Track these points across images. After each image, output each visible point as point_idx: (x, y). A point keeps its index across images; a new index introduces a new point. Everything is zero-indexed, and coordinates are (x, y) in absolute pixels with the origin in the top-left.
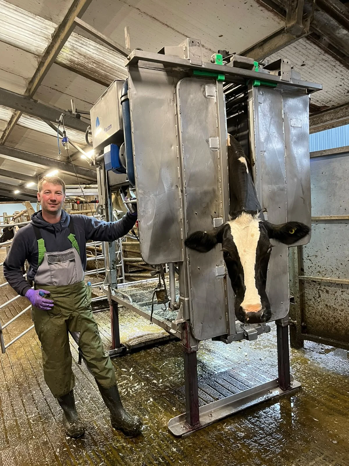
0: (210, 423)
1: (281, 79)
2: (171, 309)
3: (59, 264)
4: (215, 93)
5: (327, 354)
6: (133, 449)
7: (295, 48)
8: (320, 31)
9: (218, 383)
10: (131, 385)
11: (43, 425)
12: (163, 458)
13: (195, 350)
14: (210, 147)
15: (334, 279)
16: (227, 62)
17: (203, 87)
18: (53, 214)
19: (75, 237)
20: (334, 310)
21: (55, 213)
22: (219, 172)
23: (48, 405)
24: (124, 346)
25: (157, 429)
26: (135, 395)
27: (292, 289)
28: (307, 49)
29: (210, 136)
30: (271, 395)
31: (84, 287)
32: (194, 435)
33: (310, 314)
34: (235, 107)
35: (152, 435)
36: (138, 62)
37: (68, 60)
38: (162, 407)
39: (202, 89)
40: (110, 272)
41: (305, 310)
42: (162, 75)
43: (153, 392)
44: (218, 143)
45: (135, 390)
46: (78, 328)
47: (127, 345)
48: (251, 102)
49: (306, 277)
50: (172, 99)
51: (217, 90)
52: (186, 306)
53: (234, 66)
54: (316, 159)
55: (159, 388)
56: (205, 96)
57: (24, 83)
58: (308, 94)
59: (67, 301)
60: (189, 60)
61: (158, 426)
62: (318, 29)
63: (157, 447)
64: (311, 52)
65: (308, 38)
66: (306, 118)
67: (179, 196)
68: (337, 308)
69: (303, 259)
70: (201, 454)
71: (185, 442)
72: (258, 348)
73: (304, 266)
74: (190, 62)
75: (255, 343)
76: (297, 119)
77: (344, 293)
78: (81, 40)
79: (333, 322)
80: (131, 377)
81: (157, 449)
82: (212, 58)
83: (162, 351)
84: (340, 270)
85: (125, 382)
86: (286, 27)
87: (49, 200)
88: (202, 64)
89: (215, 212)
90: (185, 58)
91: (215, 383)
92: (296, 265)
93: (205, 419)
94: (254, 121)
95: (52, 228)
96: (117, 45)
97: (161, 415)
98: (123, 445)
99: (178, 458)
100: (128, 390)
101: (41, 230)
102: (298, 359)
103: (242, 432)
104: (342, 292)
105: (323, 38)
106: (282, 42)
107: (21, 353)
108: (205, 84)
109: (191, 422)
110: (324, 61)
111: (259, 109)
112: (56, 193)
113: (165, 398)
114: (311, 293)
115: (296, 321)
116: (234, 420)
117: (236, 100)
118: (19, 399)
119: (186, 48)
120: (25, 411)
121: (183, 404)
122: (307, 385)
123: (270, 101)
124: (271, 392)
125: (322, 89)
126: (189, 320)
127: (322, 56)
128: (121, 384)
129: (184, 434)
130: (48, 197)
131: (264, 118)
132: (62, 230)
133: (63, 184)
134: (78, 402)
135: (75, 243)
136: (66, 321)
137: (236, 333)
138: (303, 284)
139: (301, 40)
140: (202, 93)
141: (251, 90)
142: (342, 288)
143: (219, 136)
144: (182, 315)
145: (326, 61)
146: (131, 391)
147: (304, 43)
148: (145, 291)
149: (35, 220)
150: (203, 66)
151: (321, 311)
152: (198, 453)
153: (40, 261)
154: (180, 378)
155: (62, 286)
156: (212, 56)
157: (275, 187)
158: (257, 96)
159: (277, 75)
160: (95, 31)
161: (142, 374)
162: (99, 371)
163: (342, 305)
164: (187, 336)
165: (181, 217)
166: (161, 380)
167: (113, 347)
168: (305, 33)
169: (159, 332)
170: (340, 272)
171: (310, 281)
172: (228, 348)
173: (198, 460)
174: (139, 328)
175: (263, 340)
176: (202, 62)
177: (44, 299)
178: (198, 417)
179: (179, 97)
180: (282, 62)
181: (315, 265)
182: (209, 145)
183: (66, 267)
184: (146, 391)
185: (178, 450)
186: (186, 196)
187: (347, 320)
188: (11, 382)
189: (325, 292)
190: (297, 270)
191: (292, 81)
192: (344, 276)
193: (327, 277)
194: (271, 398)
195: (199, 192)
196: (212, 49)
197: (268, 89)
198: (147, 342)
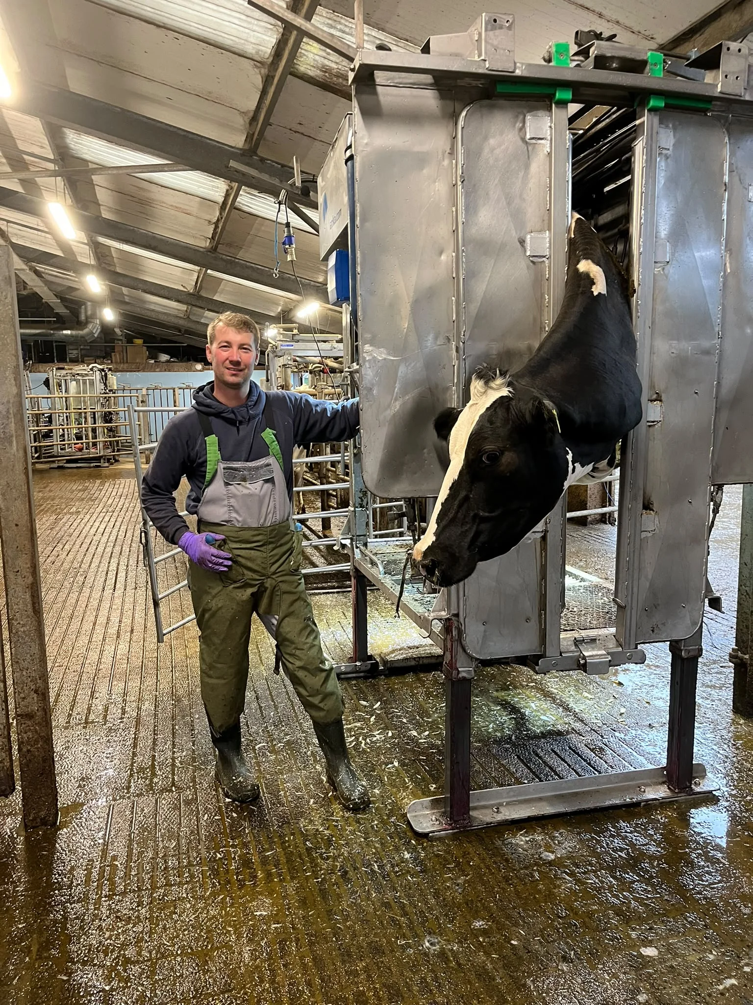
0: (491, 823)
1: (719, 90)
3: (243, 486)
4: (549, 132)
6: (334, 839)
9: (538, 756)
10: (367, 733)
11: (194, 771)
12: (381, 866)
13: (467, 676)
14: (528, 253)
16: (582, 59)
17: (521, 117)
18: (235, 389)
19: (275, 435)
21: (237, 386)
22: (546, 309)
24: (375, 660)
25: (387, 815)
26: (369, 750)
29: (528, 230)
31: (288, 534)
32: (454, 837)
35: (376, 822)
36: (372, 74)
37: (318, 68)
38: (412, 779)
39: (519, 125)
40: (355, 511)
42: (429, 99)
43: (404, 752)
44: (548, 245)
45: (372, 742)
46: (274, 608)
47: (382, 659)
48: (639, 146)
50: (448, 151)
51: (553, 125)
53: (595, 67)
55: (418, 745)
56: (523, 139)
57: (241, 122)
59: (256, 557)
60: (485, 60)
61: (391, 811)
63: (377, 845)
67: (451, 359)
70: (453, 874)
71: (432, 846)
74: (487, 66)
78: (340, 23)
80: (372, 719)
81: (375, 848)
82: (546, 50)
85: (358, 724)
87: (228, 362)
88: (515, 69)
90: (476, 58)
91: (533, 756)
93: (482, 814)
95: (232, 416)
97: (405, 794)
98: (317, 829)
99: (408, 872)
100: (358, 739)
101: (211, 418)
108: (525, 111)
109: (451, 813)
111: (661, 164)
112: (241, 347)
113: (423, 766)
115: (747, 657)
116: (543, 829)
118: (170, 723)
119: (480, 34)
123: (693, 144)
124: (643, 790)
126: (457, 615)
128: (349, 726)
129: (433, 832)
130: (225, 354)
132: (249, 420)
133: (254, 332)
134: (264, 744)
135: (275, 447)
136: (252, 594)
137: (561, 655)
140: (517, 133)
141: (641, 120)
143: (549, 230)
144: (445, 603)
146: (363, 742)
149: (200, 400)
150: (518, 72)
152: (450, 870)
153: (208, 476)
155: (250, 529)
157: (687, 347)
158: (654, 133)
160: (289, 16)
161: (396, 716)
162: (307, 694)
165: (454, 404)
166: (427, 733)
167: (353, 659)
176: (515, 63)
177: (214, 551)
178: (467, 809)
179: (462, 145)
180: (724, 49)
182: (525, 251)
183: (257, 491)
184: (392, 747)
185: (414, 858)
186: (465, 359)
191: (750, 95)
194: (640, 802)
195: (495, 352)
196: (621, 21)
197: (690, 116)
198: (423, 657)
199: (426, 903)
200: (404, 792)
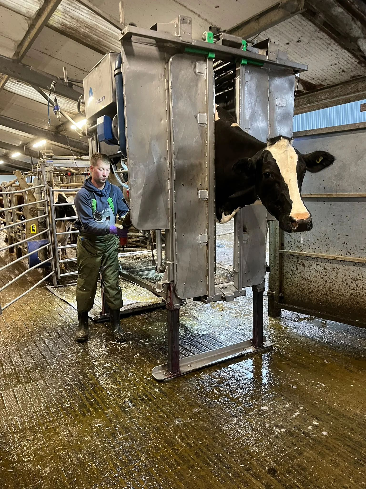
0: (189, 371)
1: (268, 58)
2: (157, 272)
4: (205, 70)
5: (300, 322)
7: (291, 23)
8: (315, 8)
9: (199, 343)
11: (40, 372)
12: (146, 396)
13: (178, 308)
14: (199, 122)
15: (311, 253)
16: (216, 40)
17: (194, 63)
20: (309, 282)
22: (206, 147)
23: (44, 357)
25: (142, 376)
26: (123, 351)
27: (273, 263)
28: (303, 26)
29: (198, 111)
30: (244, 352)
32: (174, 380)
33: (288, 285)
34: (225, 83)
35: (138, 380)
36: (131, 37)
37: (60, 23)
38: (147, 360)
39: (193, 66)
41: (283, 281)
42: (154, 50)
43: (140, 349)
44: (206, 119)
45: (124, 347)
48: (238, 80)
49: (285, 252)
50: (163, 74)
51: (207, 68)
52: (171, 269)
53: (223, 45)
54: (301, 138)
55: (145, 345)
56: (195, 73)
57: (13, 46)
58: (294, 74)
60: (180, 37)
61: (143, 374)
62: (314, 6)
63: (142, 388)
64: (307, 29)
65: (303, 14)
66: (291, 98)
67: (167, 168)
68: (312, 280)
69: (284, 235)
70: (179, 394)
71: (166, 385)
72: (239, 316)
73: (285, 242)
74: (181, 39)
75: (237, 312)
76: (282, 98)
77: (318, 266)
79: (307, 292)
81: (141, 390)
82: (204, 35)
83: (150, 317)
84: (316, 245)
86: (281, 3)
88: (192, 42)
89: (201, 185)
90: (176, 35)
91: (196, 343)
92: (278, 239)
93: (184, 368)
94: (240, 99)
96: (112, 19)
97: (146, 366)
98: (112, 387)
99: (159, 396)
102: (273, 326)
103: (216, 379)
104: (316, 265)
105: (318, 16)
106: (277, 18)
107: (16, 316)
108: (196, 61)
109: (172, 369)
110: (319, 39)
111: (246, 88)
113: (150, 354)
114: (289, 266)
115: (274, 292)
116: (210, 370)
117: (226, 77)
118: (17, 352)
119: (177, 25)
120: (23, 361)
121: (167, 358)
122: (278, 345)
123: (257, 80)
124: (245, 349)
125: (307, 70)
126: (173, 281)
127: (317, 33)
129: (165, 379)
131: (250, 96)
137: (215, 295)
138: (283, 257)
139: (296, 16)
140: (193, 69)
141: (238, 68)
142: (317, 262)
143: (207, 113)
144: (167, 277)
145: (321, 38)
146: (119, 347)
147: (299, 19)
148: (134, 261)
150: (193, 43)
151: (297, 283)
152: (177, 393)
154: (164, 339)
156: (203, 34)
158: (243, 75)
159: (265, 54)
161: (131, 335)
163: (316, 277)
164: (171, 295)
165: (169, 187)
166: (147, 340)
167: (103, 312)
168: (299, 10)
169: (147, 301)
170: (316, 247)
171: (289, 255)
172: (211, 316)
173: (176, 397)
174: (128, 298)
175: (244, 310)
176: (192, 39)
178: (178, 367)
179: (171, 73)
180: (269, 41)
181: (295, 240)
182: (197, 121)
184: (134, 348)
185: (161, 391)
186: (175, 168)
187: (319, 291)
188: (8, 339)
189: (302, 265)
190: (277, 245)
191: (279, 61)
192: (319, 250)
193: (304, 252)
194: (244, 354)
195: (186, 165)
196: (208, 20)
197: (255, 68)
198: (136, 308)
199: (171, 407)
200: (146, 365)
